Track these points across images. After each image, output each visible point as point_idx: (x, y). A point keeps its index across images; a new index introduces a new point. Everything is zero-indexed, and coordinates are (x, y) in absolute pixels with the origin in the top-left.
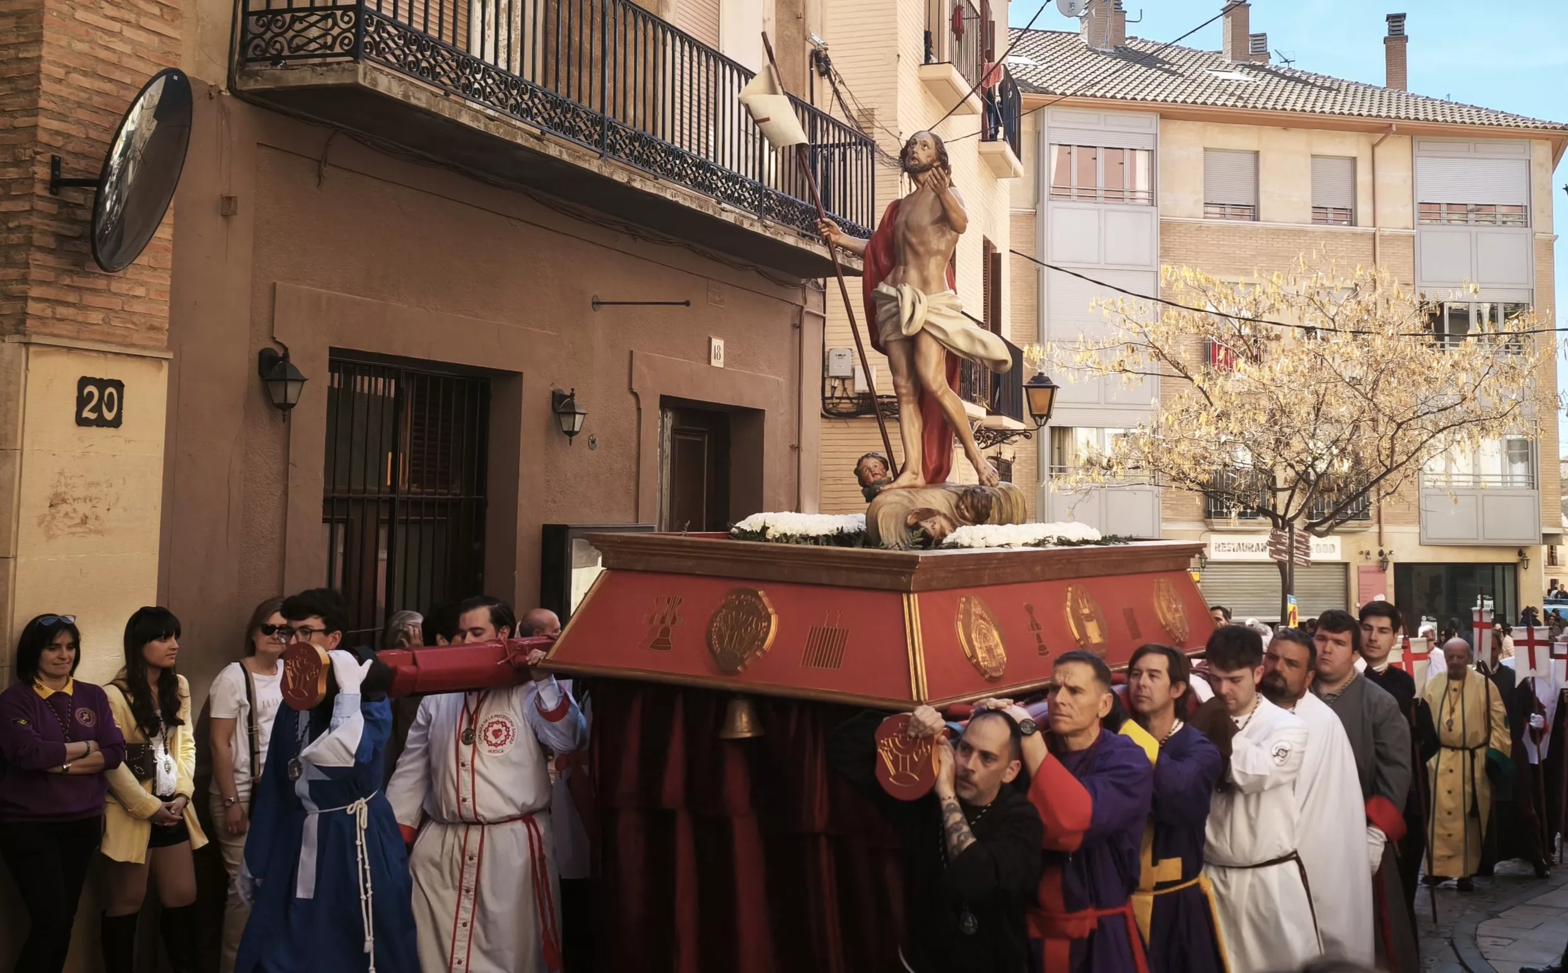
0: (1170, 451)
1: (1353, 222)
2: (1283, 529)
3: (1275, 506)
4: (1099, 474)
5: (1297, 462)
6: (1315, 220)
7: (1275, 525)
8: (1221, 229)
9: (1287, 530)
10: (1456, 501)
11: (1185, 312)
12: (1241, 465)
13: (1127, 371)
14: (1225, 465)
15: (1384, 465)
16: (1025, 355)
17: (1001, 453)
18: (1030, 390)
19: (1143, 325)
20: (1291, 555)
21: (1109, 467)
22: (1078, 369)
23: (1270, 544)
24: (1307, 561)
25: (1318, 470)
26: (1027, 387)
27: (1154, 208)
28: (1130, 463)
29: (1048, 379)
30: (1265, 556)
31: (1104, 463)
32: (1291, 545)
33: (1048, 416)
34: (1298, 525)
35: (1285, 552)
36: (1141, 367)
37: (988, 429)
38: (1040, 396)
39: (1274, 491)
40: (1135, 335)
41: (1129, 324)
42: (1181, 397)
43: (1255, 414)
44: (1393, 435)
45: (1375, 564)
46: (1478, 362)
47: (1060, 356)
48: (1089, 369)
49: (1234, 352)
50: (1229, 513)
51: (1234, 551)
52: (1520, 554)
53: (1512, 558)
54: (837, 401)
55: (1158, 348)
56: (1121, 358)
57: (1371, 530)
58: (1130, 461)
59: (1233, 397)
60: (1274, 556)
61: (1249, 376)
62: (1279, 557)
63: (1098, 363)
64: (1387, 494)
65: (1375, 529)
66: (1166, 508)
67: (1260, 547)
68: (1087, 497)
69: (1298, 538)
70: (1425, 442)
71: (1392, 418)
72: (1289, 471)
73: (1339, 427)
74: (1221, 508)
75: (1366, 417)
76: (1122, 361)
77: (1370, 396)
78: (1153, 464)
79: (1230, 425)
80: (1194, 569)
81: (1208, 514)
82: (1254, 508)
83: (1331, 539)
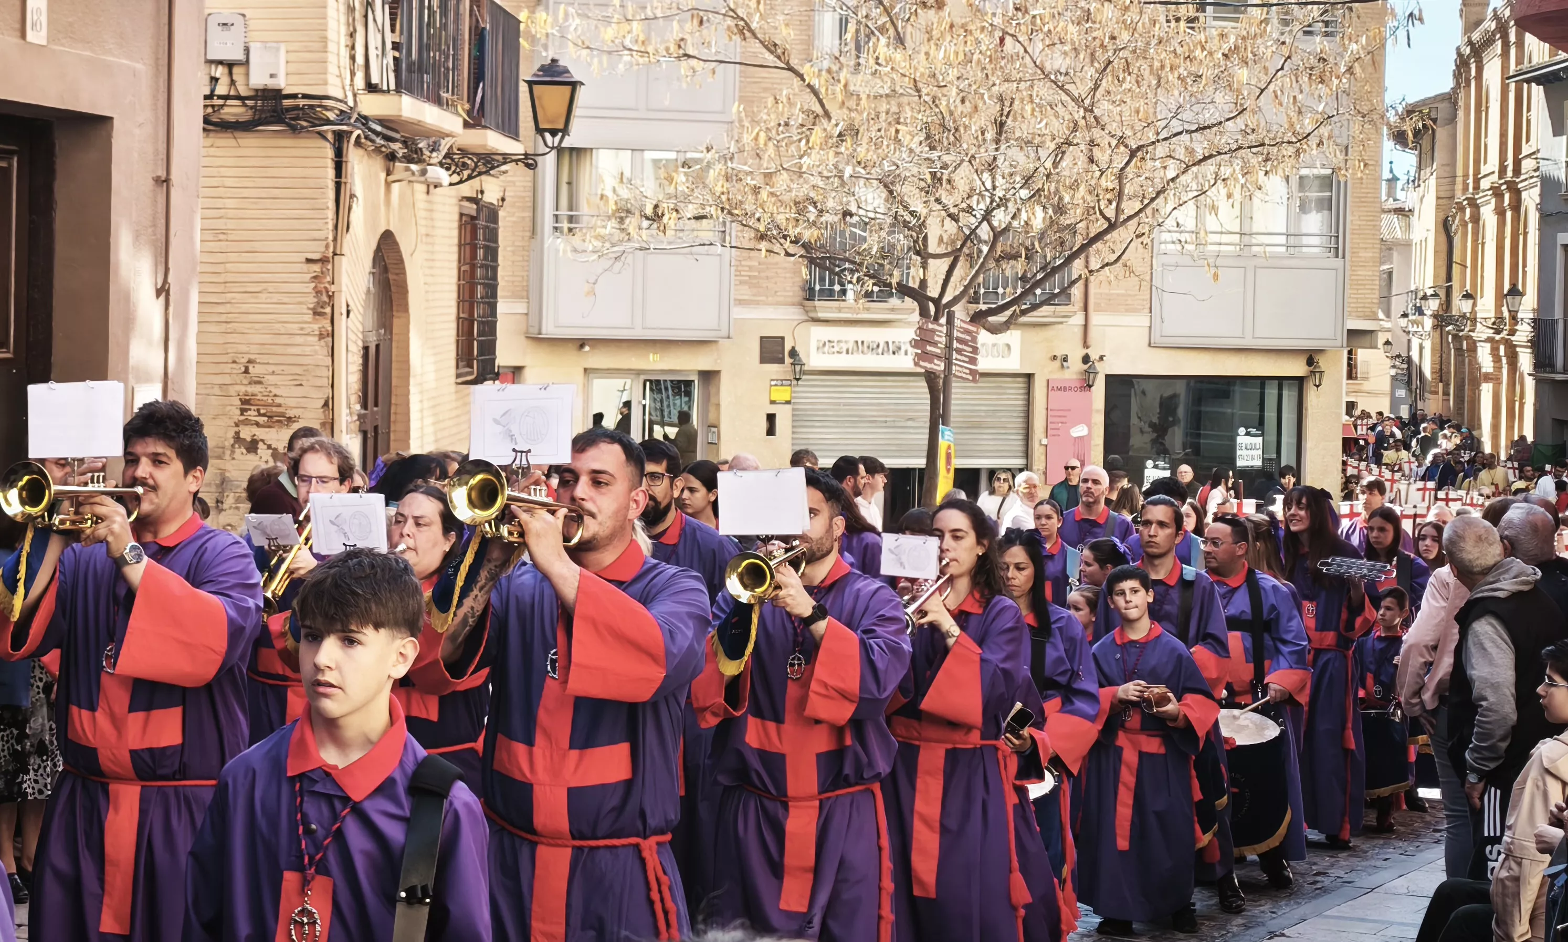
0: (756, 190)
2: (936, 319)
3: (923, 283)
4: (640, 228)
5: (963, 210)
7: (924, 313)
9: (943, 320)
10: (1216, 276)
12: (872, 215)
13: (689, 56)
14: (847, 214)
15: (1105, 217)
16: (522, 26)
17: (482, 192)
18: (536, 88)
20: (949, 363)
21: (656, 217)
22: (610, 53)
23: (915, 344)
24: (973, 372)
25: (995, 223)
26: (530, 83)
28: (691, 210)
29: (565, 70)
30: (905, 362)
31: (649, 211)
32: (949, 347)
33: (565, 131)
34: (960, 312)
35: (939, 357)
36: (713, 50)
37: (464, 152)
38: (553, 98)
39: (925, 256)
42: (776, 101)
43: (897, 131)
44: (1122, 169)
45: (1075, 377)
46: (1267, 48)
47: (580, 29)
48: (626, 52)
49: (867, 26)
50: (843, 292)
51: (847, 352)
52: (1310, 362)
53: (1297, 368)
54: (221, 102)
55: (742, 19)
56: (681, 36)
57: (1072, 321)
58: (690, 206)
59: (864, 102)
60: (922, 363)
61: (892, 68)
62: (928, 365)
63: (643, 42)
64: (1102, 267)
65: (1079, 319)
66: (741, 282)
67: (899, 348)
68: (618, 265)
69: (960, 335)
70: (1173, 180)
71: (1121, 141)
72: (950, 225)
73: (1033, 155)
74: (832, 283)
75: (1080, 137)
76: (682, 40)
77: (1087, 102)
78: (730, 213)
79: (859, 149)
80: (782, 383)
81: (809, 294)
82: (890, 285)
83: (1013, 336)
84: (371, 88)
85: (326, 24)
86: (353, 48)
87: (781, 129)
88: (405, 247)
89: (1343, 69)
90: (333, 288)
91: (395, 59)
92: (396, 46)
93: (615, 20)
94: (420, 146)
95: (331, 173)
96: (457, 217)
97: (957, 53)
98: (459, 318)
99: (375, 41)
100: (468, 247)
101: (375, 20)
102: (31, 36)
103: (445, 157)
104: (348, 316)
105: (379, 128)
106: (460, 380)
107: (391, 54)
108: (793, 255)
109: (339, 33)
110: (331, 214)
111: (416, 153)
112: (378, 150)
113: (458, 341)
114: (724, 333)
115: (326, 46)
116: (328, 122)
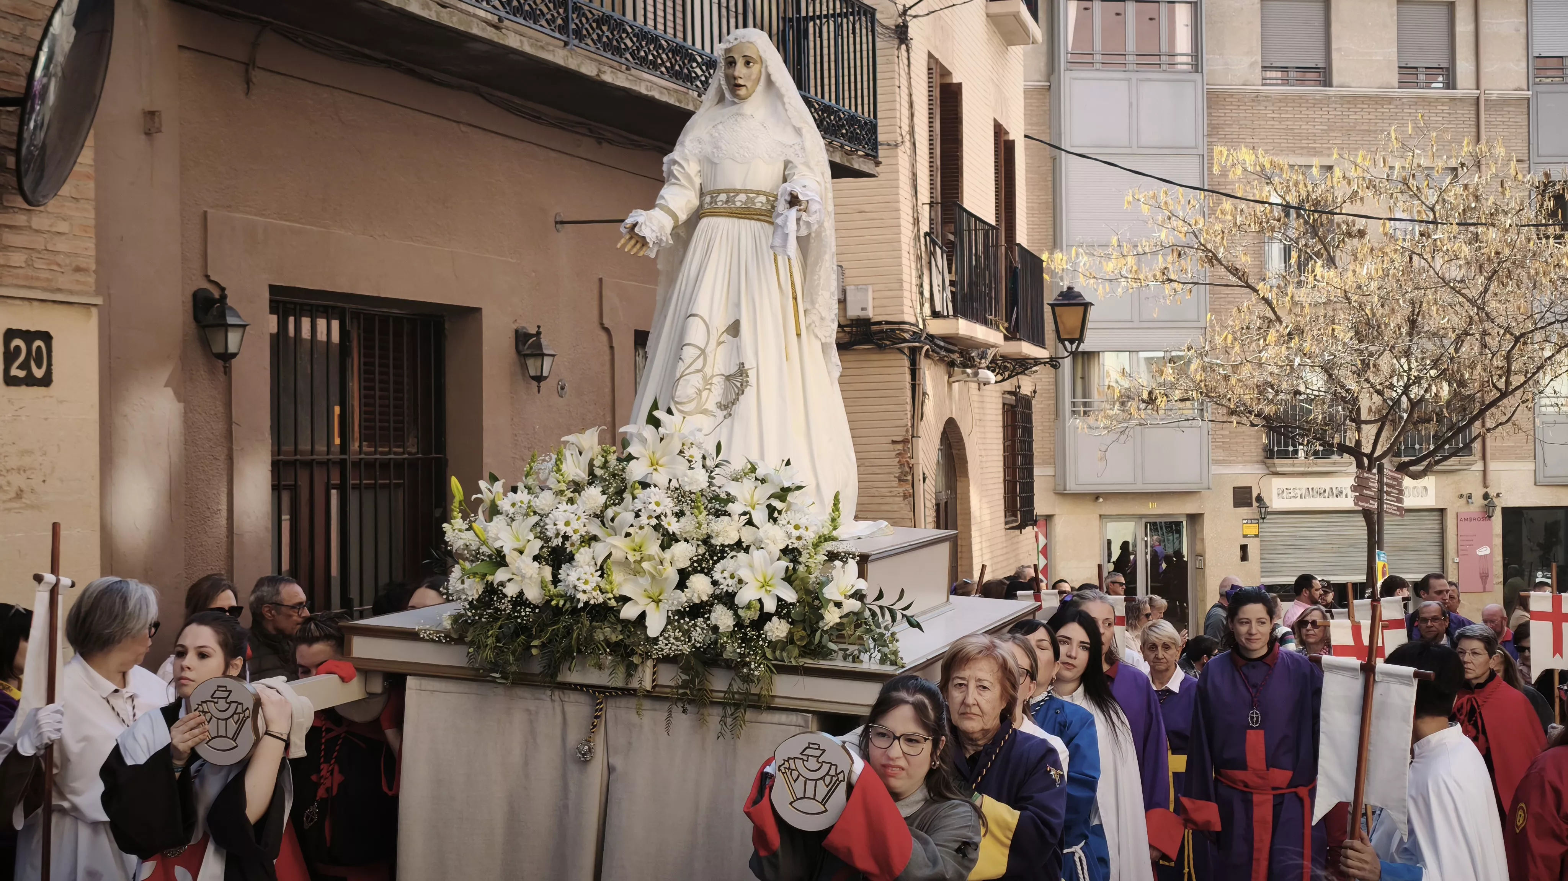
0: (1226, 378)
1: (1450, 84)
2: (1370, 470)
3: (1358, 443)
4: (1139, 409)
5: (1387, 387)
6: (1402, 84)
7: (1360, 465)
8: (1284, 99)
9: (1375, 471)
11: (1243, 205)
12: (1316, 393)
13: (1171, 281)
14: (1297, 393)
15: (1497, 389)
16: (1044, 264)
17: (1019, 387)
18: (1057, 309)
19: (1192, 222)
20: (1381, 502)
21: (1151, 400)
22: (1111, 281)
23: (1354, 489)
24: (1399, 509)
25: (1412, 396)
26: (1053, 306)
27: (1197, 76)
28: (1178, 394)
29: (1079, 295)
30: (1348, 503)
31: (1145, 396)
32: (1380, 490)
33: (1081, 340)
34: (1388, 464)
35: (1372, 498)
36: (1190, 275)
37: (1004, 358)
38: (1070, 317)
39: (1359, 422)
40: (1182, 236)
41: (1174, 222)
42: (1239, 311)
43: (1333, 330)
44: (1510, 351)
45: (1478, 510)
47: (1088, 265)
48: (1123, 280)
49: (1306, 252)
50: (1296, 452)
51: (1301, 497)
55: (1211, 251)
56: (1164, 266)
57: (1474, 468)
58: (1177, 392)
59: (1307, 310)
60: (1360, 503)
61: (1327, 283)
62: (1365, 505)
63: (1136, 272)
64: (1497, 426)
65: (1479, 466)
66: (1217, 447)
67: (1341, 493)
68: (1123, 437)
69: (1389, 481)
70: (1550, 358)
71: (1508, 330)
72: (1377, 398)
73: (1438, 343)
74: (1287, 445)
75: (1474, 329)
76: (1166, 268)
77: (1479, 302)
78: (1207, 395)
79: (1305, 345)
80: (1251, 521)
81: (1269, 454)
82: (1332, 445)
83: (1429, 481)
84: (935, 314)
85: (902, 270)
86: (921, 286)
87: (1244, 331)
88: (964, 430)
90: (913, 461)
91: (952, 292)
92: (952, 283)
93: (1114, 256)
94: (973, 355)
95: (908, 377)
96: (1001, 406)
97: (1377, 270)
98: (1005, 480)
99: (937, 280)
100: (1010, 428)
101: (936, 265)
103: (990, 363)
104: (924, 482)
105: (942, 344)
106: (1007, 527)
107: (948, 289)
108: (1257, 426)
109: (911, 275)
110: (909, 407)
111: (970, 360)
112: (941, 360)
113: (1005, 497)
114: (1205, 485)
115: (902, 286)
116: (905, 341)
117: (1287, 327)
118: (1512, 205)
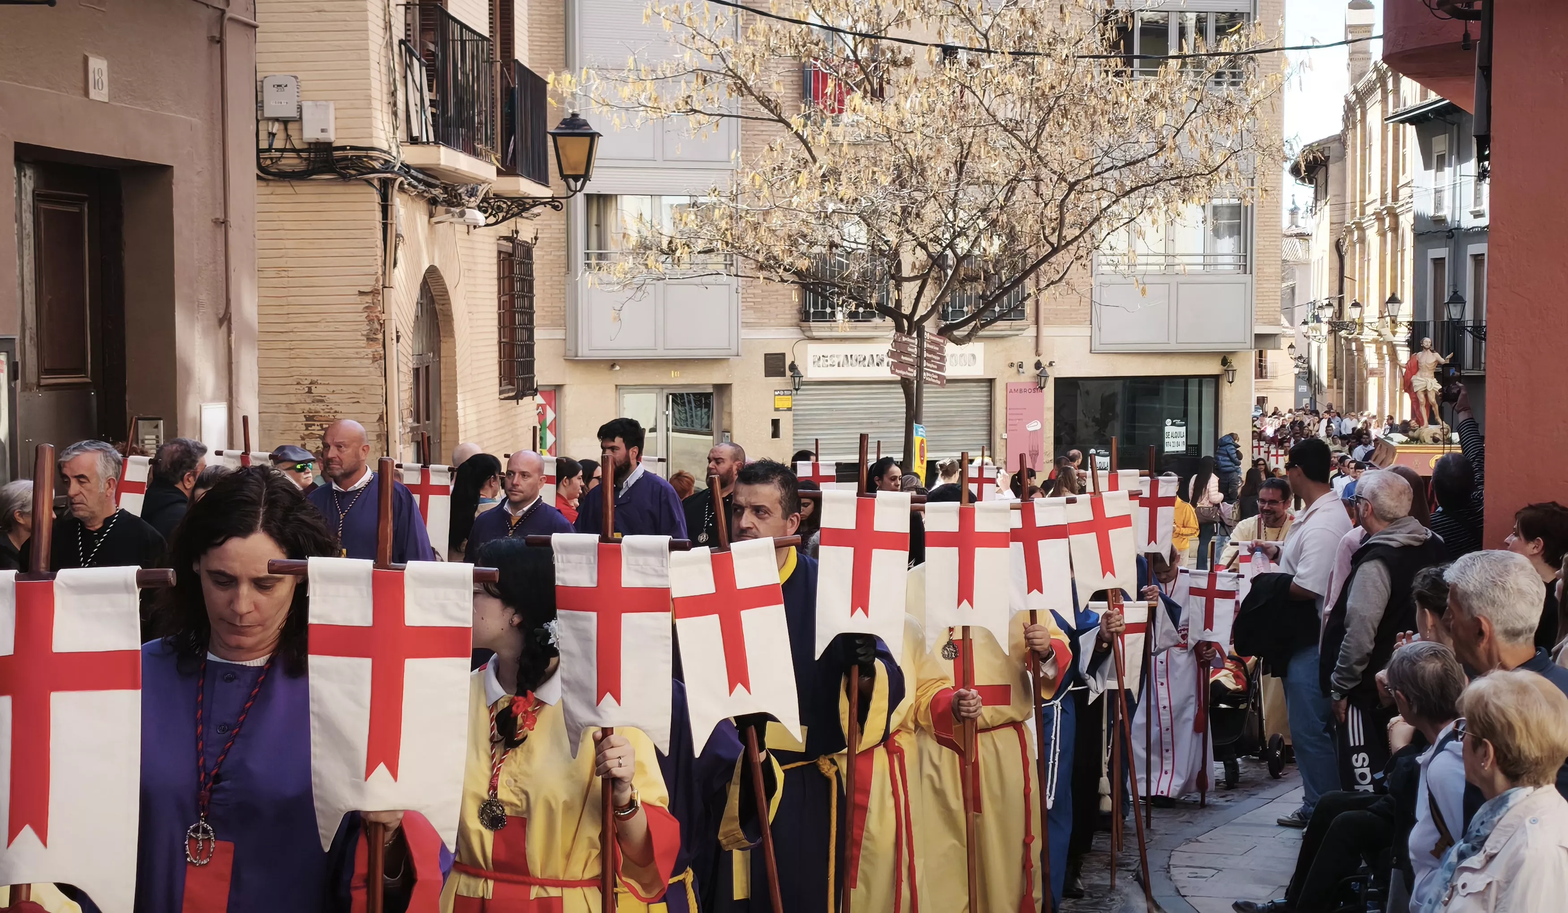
0: (756, 227)
2: (909, 333)
3: (899, 302)
4: (657, 261)
5: (931, 240)
7: (899, 328)
9: (915, 334)
10: (1143, 291)
11: (778, 25)
12: (854, 246)
13: (696, 111)
14: (833, 245)
15: (1048, 242)
16: (549, 87)
17: (517, 232)
18: (559, 139)
19: (720, 44)
20: (920, 370)
21: (671, 251)
22: (627, 109)
23: (891, 354)
24: (940, 377)
25: (959, 251)
26: (555, 135)
28: (700, 245)
29: (585, 124)
30: (884, 372)
31: (665, 246)
32: (920, 356)
33: (586, 177)
34: (930, 327)
35: (912, 366)
36: (716, 106)
37: (497, 196)
38: (575, 148)
39: (899, 281)
40: (708, 58)
41: (699, 42)
42: (772, 149)
43: (874, 173)
44: (1063, 201)
45: (1029, 380)
46: (1181, 95)
47: (601, 88)
48: (642, 108)
49: (847, 83)
50: (833, 314)
51: (839, 366)
52: (1224, 362)
53: (1213, 368)
54: (278, 154)
55: (740, 78)
56: (688, 93)
57: (1025, 333)
58: (700, 241)
59: (845, 149)
60: (897, 371)
61: (867, 118)
62: (903, 373)
63: (656, 99)
64: (1048, 286)
65: (1031, 331)
66: (748, 308)
67: (882, 360)
68: (639, 294)
69: (929, 346)
70: (1105, 209)
71: (1062, 178)
72: (921, 254)
73: (988, 190)
74: (824, 307)
75: (1028, 174)
76: (689, 97)
77: (1033, 145)
78: (733, 246)
79: (840, 188)
80: (784, 392)
81: (805, 316)
82: (870, 306)
83: (975, 348)
84: (414, 141)
85: (370, 85)
86: (395, 105)
87: (775, 172)
88: (449, 281)
89: (1246, 110)
90: (384, 317)
91: (433, 114)
92: (433, 103)
93: (630, 80)
94: (459, 191)
95: (379, 215)
96: (495, 254)
97: (921, 104)
98: (500, 342)
99: (414, 98)
100: (507, 280)
101: (414, 81)
102: (93, 94)
103: (482, 202)
104: (398, 341)
105: (421, 176)
106: (502, 396)
107: (429, 110)
108: (787, 281)
109: (381, 91)
110: (380, 252)
111: (456, 197)
112: (420, 195)
113: (500, 362)
114: (734, 352)
115: (370, 104)
116: (374, 170)
117: (821, 167)
118: (1072, 33)
